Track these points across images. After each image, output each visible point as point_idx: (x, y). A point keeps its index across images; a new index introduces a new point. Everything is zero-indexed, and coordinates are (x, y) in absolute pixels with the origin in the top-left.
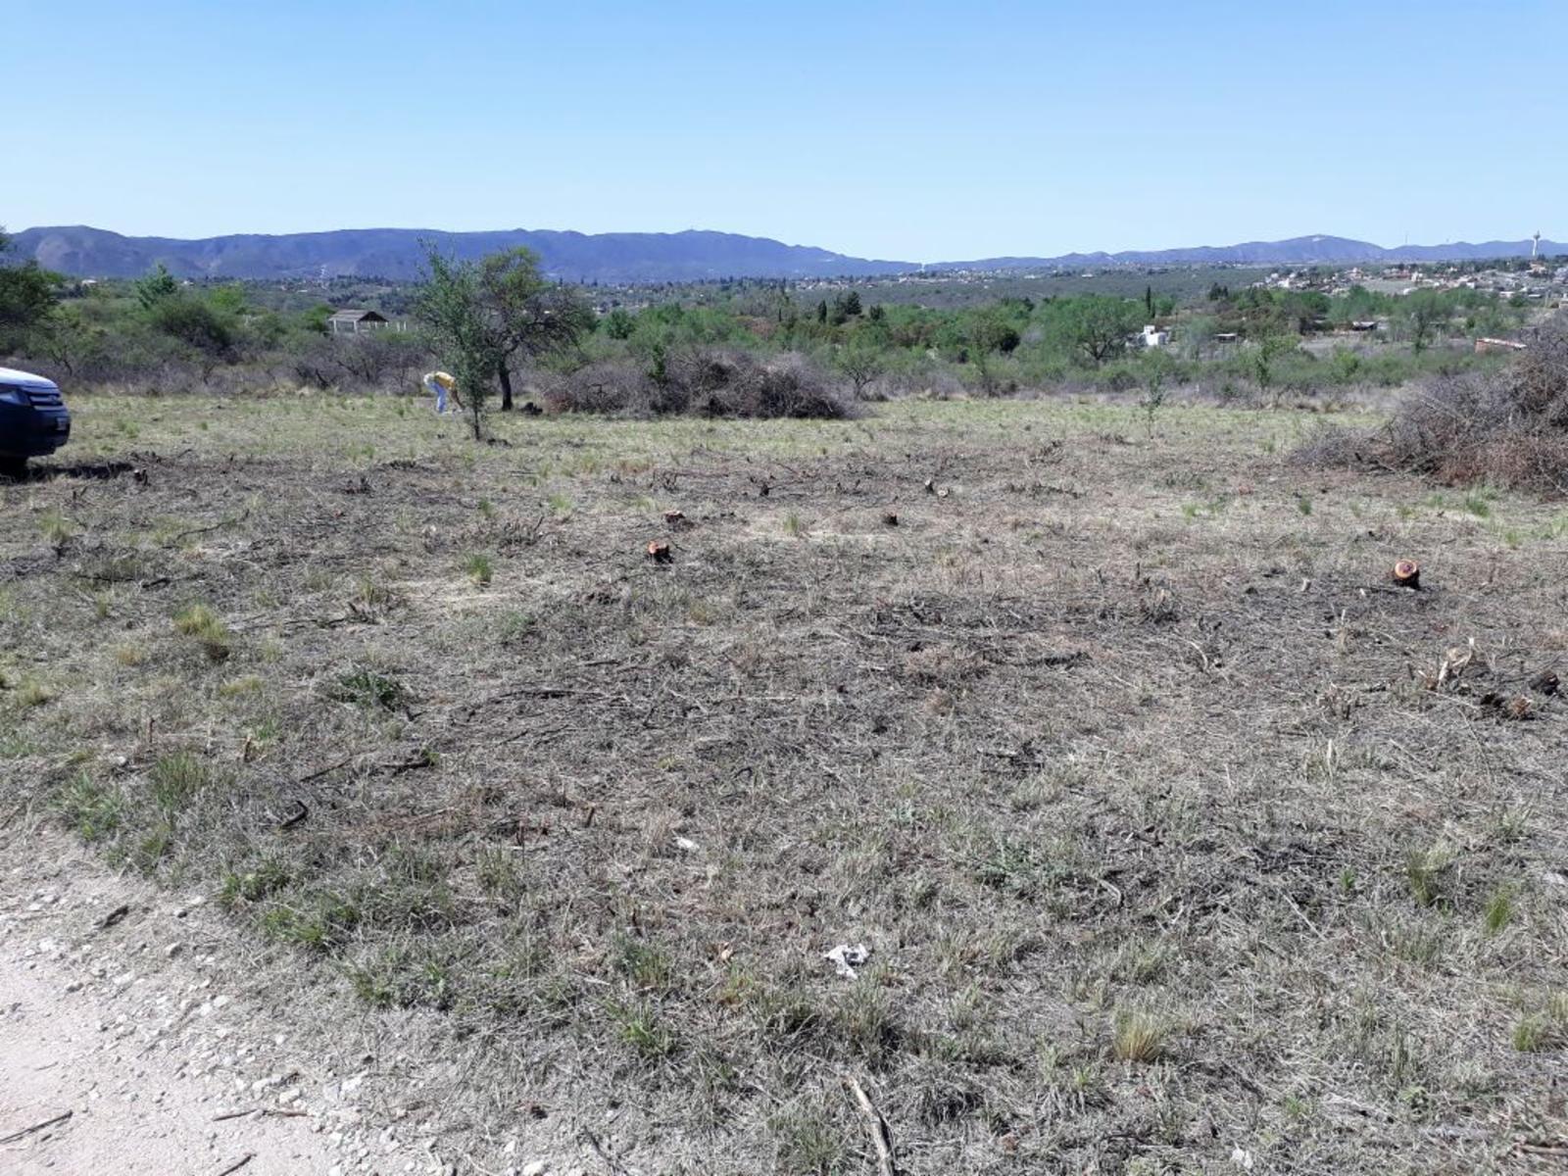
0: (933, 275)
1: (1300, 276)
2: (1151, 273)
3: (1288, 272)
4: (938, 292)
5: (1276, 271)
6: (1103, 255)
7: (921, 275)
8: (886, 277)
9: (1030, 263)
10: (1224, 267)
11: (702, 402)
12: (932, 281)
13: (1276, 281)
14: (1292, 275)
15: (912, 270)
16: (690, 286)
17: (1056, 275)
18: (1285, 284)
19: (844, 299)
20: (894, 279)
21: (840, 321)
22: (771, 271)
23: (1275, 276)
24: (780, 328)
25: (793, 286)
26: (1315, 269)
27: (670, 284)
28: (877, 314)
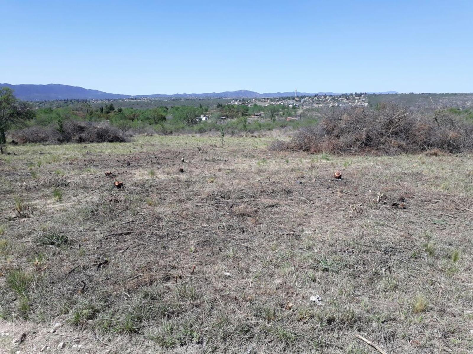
0: (136, 99)
1: (240, 101)
2: (200, 100)
3: (236, 100)
4: (138, 104)
5: (234, 100)
6: (186, 95)
7: (131, 99)
8: (121, 99)
9: (165, 96)
10: (220, 99)
11: (77, 137)
12: (135, 101)
13: (234, 102)
14: (238, 101)
15: (128, 97)
16: (53, 102)
17: (173, 100)
18: (236, 103)
19: (109, 106)
20: (123, 100)
21: (108, 112)
22: (82, 97)
23: (233, 101)
24: (88, 115)
25: (89, 102)
26: (243, 99)
27: (46, 101)
28: (120, 111)
